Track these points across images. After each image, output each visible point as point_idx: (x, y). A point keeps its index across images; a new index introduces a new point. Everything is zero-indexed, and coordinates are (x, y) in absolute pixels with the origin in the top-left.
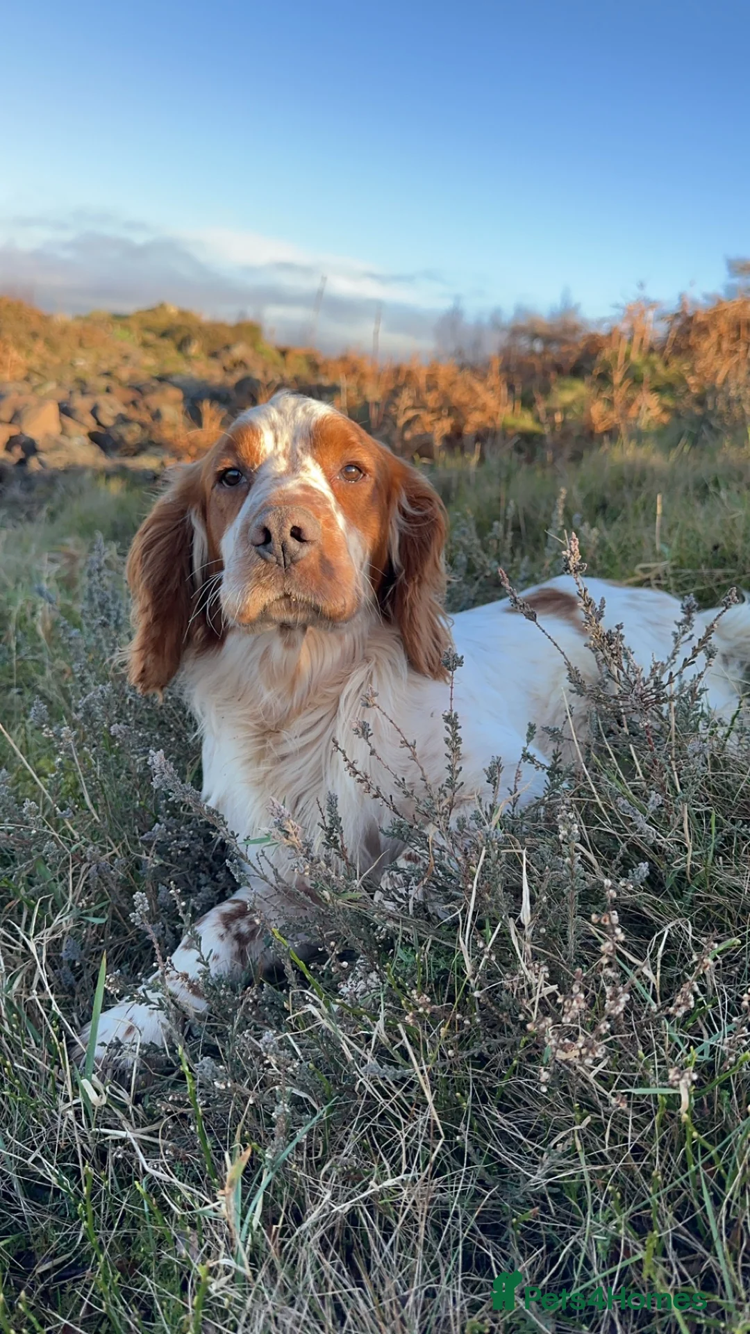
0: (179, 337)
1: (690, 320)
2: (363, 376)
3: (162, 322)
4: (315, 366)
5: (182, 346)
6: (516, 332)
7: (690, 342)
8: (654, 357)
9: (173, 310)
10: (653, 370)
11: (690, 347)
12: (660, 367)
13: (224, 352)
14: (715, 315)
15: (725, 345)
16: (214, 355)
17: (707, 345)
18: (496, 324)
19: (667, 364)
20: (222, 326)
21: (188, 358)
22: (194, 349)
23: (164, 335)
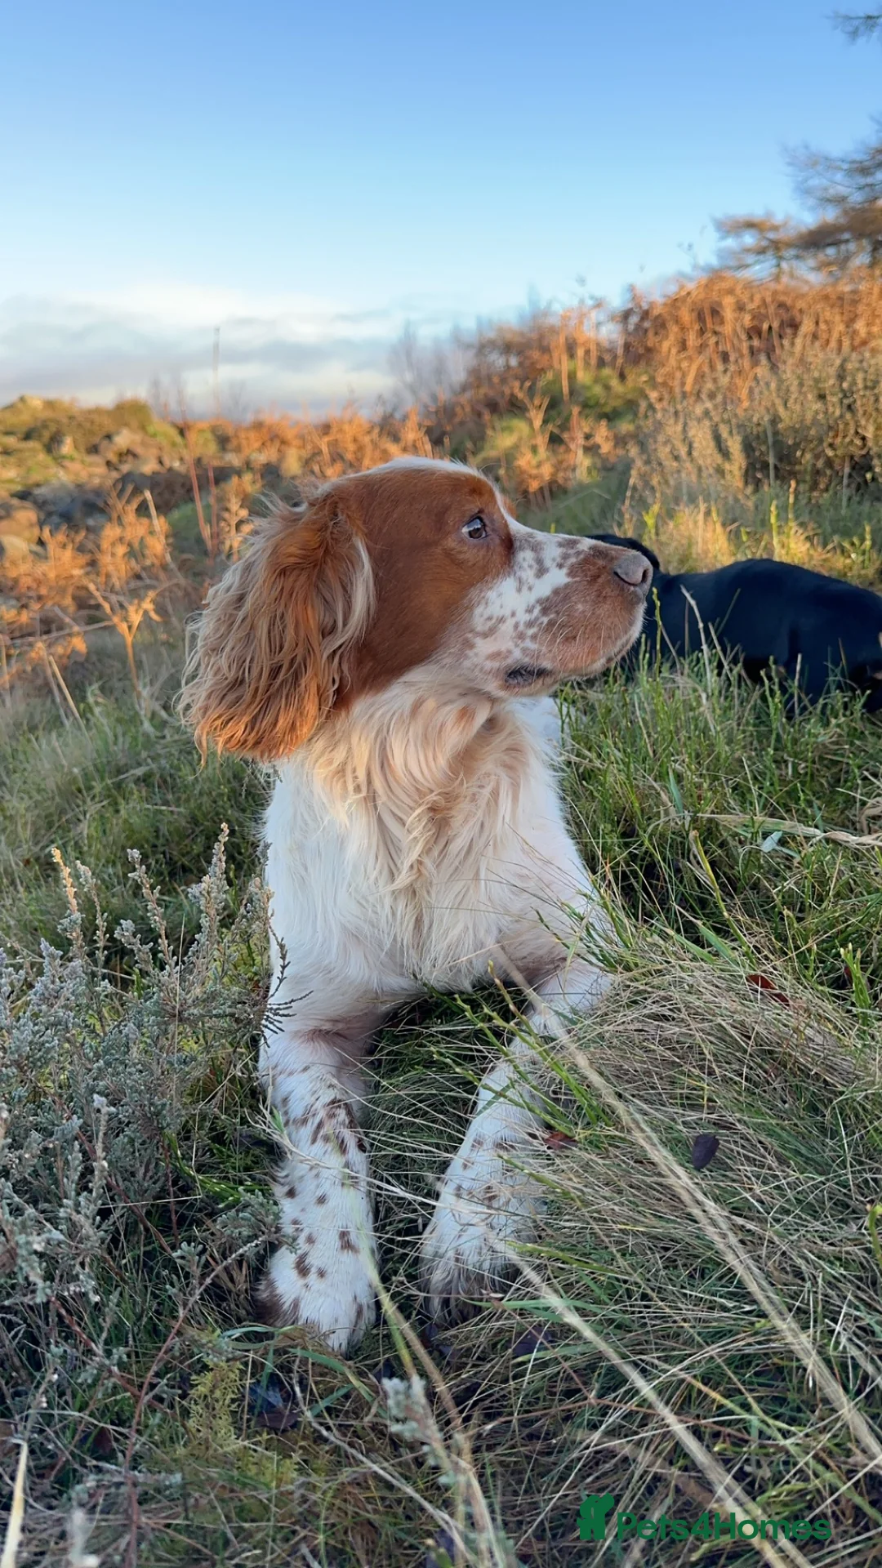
0: (46, 435)
1: (645, 315)
2: (284, 442)
3: (25, 419)
4: (223, 441)
5: (52, 444)
6: (483, 347)
7: (650, 344)
8: (606, 371)
9: (36, 403)
10: (607, 387)
11: (649, 350)
12: (614, 383)
13: (105, 443)
14: (675, 303)
15: (692, 340)
16: (94, 450)
17: (667, 345)
18: (457, 338)
19: (622, 377)
20: (98, 411)
21: (59, 460)
22: (67, 447)
23: (28, 436)
